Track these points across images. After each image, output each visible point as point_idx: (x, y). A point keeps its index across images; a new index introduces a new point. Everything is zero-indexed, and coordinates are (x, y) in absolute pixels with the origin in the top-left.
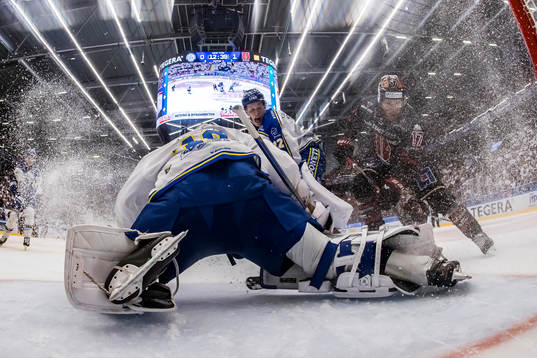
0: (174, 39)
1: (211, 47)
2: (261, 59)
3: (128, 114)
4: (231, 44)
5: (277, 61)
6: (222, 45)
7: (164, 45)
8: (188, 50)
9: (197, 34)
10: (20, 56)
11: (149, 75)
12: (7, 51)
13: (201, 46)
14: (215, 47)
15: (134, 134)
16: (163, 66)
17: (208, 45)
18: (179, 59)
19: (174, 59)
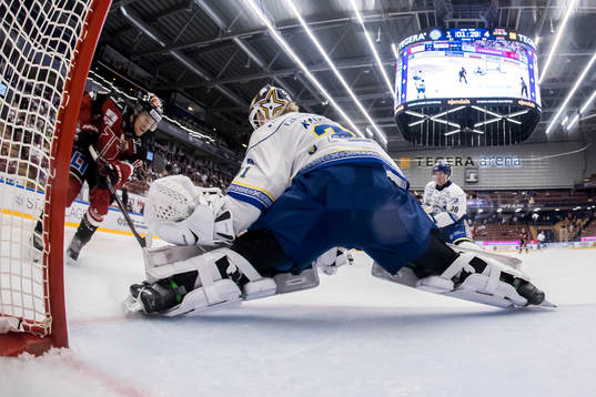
0: (416, 13)
1: (459, 23)
2: (518, 37)
3: (361, 102)
4: (483, 19)
5: (538, 39)
6: (473, 20)
7: (403, 20)
8: (433, 27)
9: (443, 8)
10: (233, 34)
11: (387, 55)
12: (219, 28)
13: (447, 22)
14: (463, 23)
15: (368, 124)
16: (402, 44)
17: (456, 20)
18: (422, 36)
19: (415, 37)
